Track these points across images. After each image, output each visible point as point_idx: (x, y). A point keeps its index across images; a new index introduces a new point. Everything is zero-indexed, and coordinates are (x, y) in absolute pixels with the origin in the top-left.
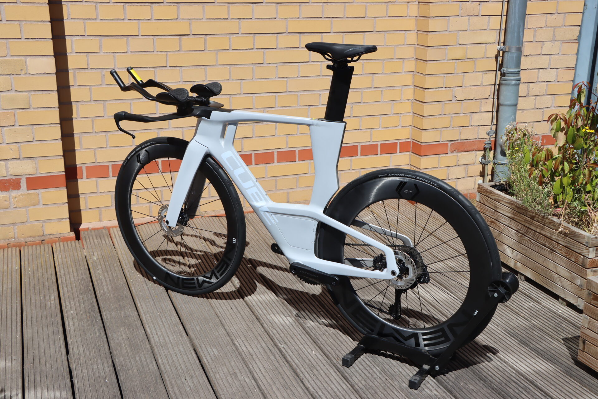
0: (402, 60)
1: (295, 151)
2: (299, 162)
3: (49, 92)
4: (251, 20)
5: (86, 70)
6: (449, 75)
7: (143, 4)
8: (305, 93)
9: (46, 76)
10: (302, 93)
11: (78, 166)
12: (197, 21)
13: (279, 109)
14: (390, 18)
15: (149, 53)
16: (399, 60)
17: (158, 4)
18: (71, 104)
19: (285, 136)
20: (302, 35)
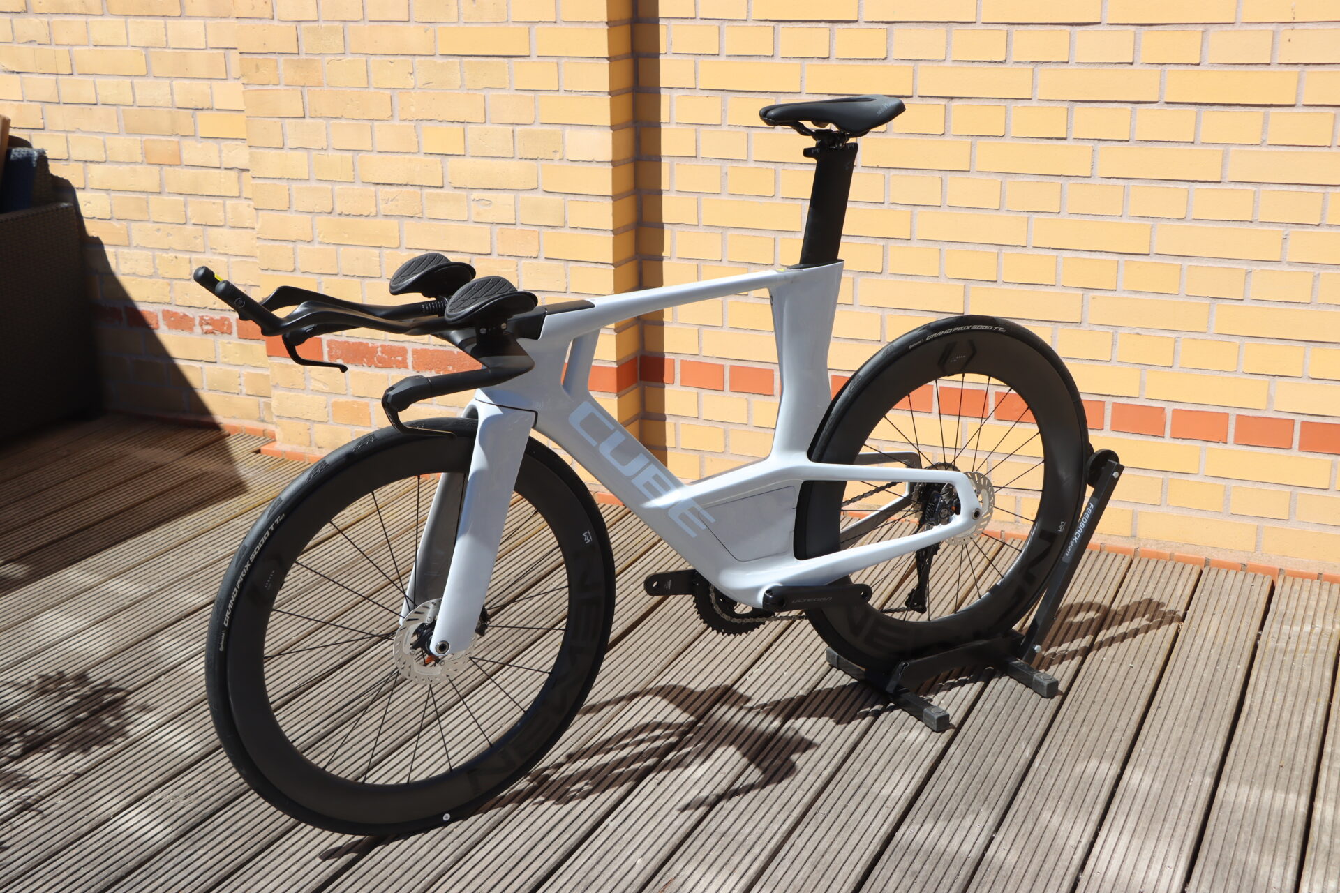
1: (1163, 409)
2: (1172, 441)
3: (599, 199)
4: (1065, 66)
5: (694, 161)
7: (814, 25)
8: (1203, 263)
9: (594, 165)
10: (1194, 262)
11: (667, 356)
12: (931, 64)
13: (1125, 295)
17: (845, 25)
18: (663, 228)
19: (1139, 367)
20: (1204, 109)
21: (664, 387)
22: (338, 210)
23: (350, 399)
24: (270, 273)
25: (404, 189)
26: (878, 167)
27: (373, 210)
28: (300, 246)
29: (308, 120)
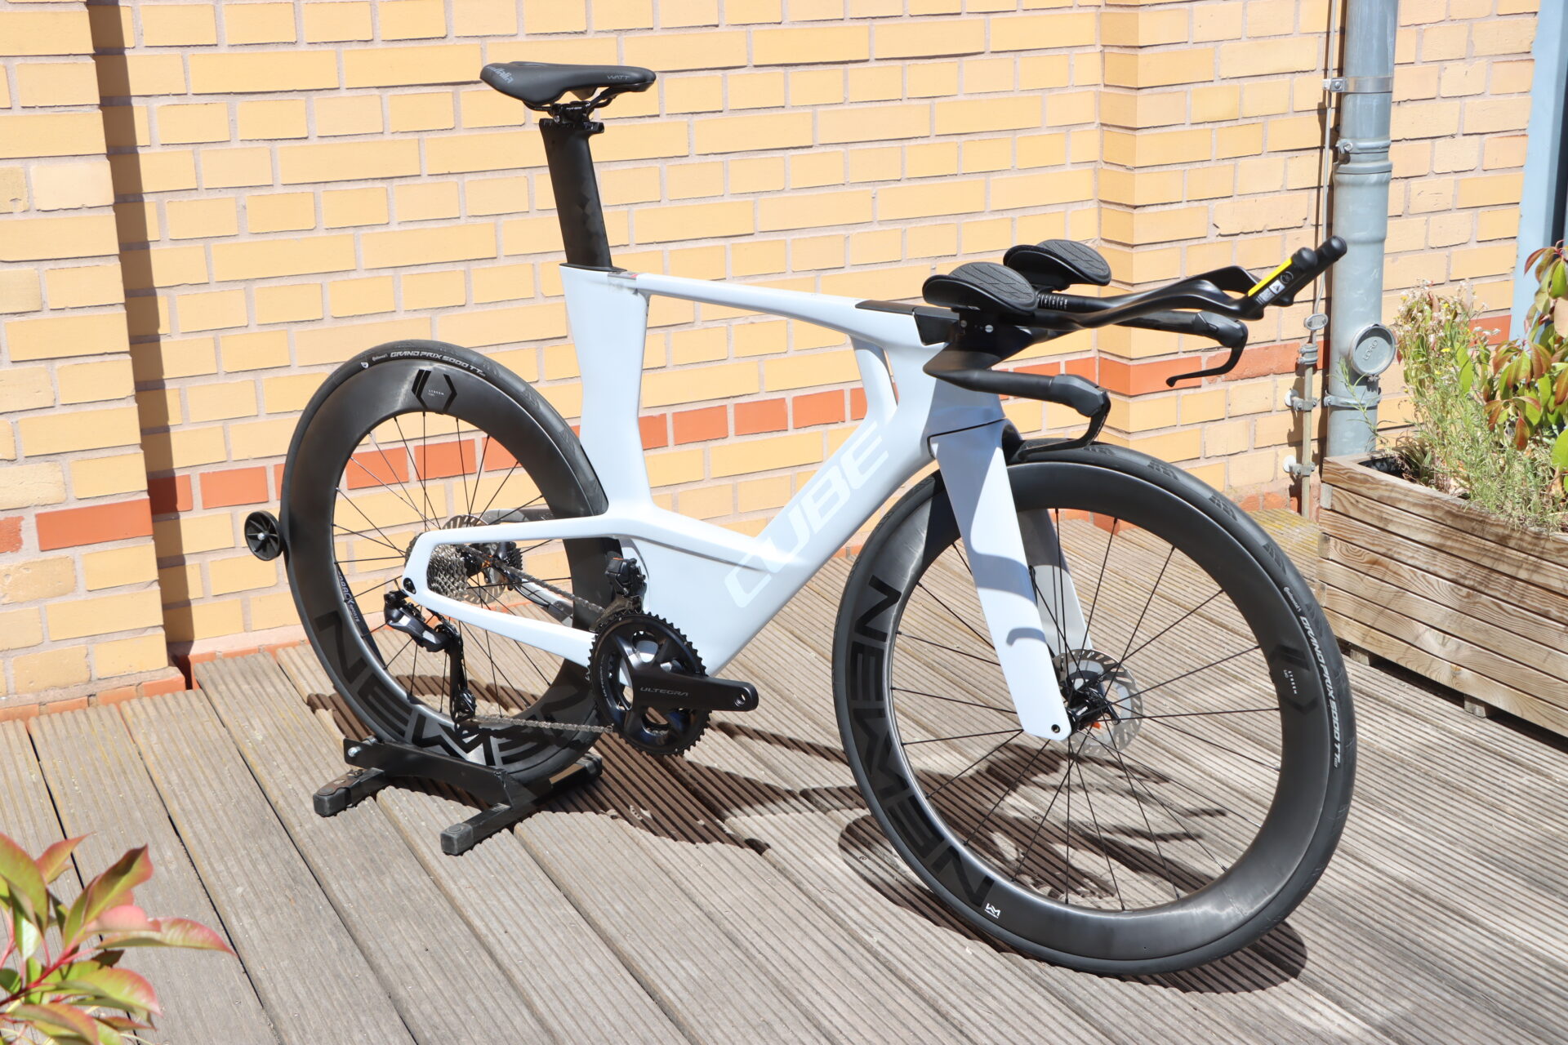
0: (1063, 130)
1: (783, 399)
2: (795, 432)
3: (97, 262)
4: (650, 33)
5: (194, 195)
6: (1198, 165)
8: (805, 235)
9: (85, 213)
10: (797, 235)
11: (178, 474)
12: (501, 40)
14: (1027, 13)
15: (369, 138)
16: (1055, 131)
19: (756, 359)
20: (791, 70)
21: (178, 518)
26: (449, 174)
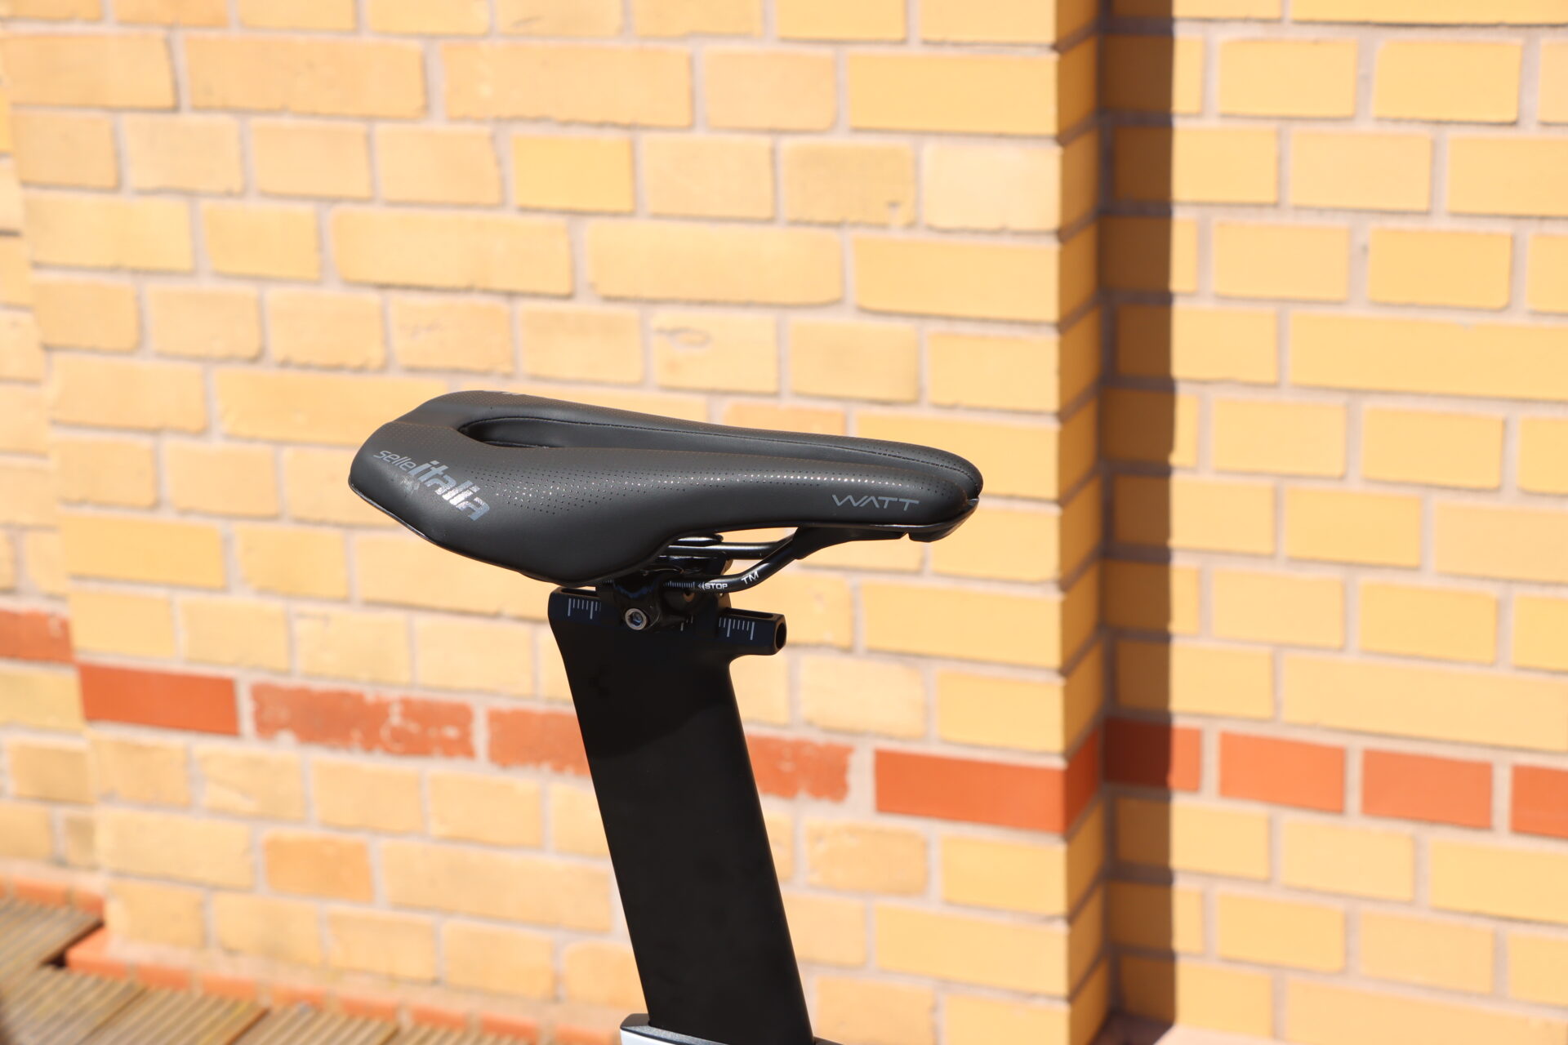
5: (1270, 217)
9: (1008, 242)
11: (1179, 723)
18: (1173, 391)
21: (1165, 799)
22: (277, 351)
23: (314, 833)
24: (87, 511)
25: (462, 301)
27: (375, 354)
28: (171, 445)
29: (187, 119)
